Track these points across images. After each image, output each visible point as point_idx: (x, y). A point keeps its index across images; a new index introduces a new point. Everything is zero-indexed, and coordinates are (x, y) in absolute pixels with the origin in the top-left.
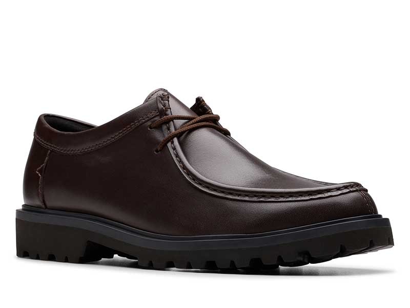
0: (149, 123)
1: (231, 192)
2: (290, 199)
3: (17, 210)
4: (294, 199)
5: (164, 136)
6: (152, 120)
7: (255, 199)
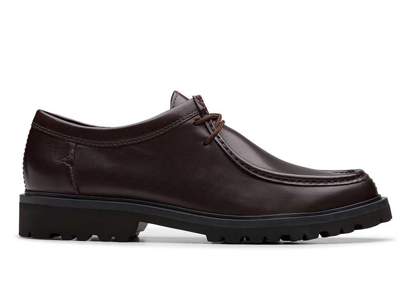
0: (192, 121)
1: (286, 178)
2: (336, 184)
3: (20, 195)
4: (339, 183)
5: (210, 133)
6: (195, 118)
7: (307, 184)
